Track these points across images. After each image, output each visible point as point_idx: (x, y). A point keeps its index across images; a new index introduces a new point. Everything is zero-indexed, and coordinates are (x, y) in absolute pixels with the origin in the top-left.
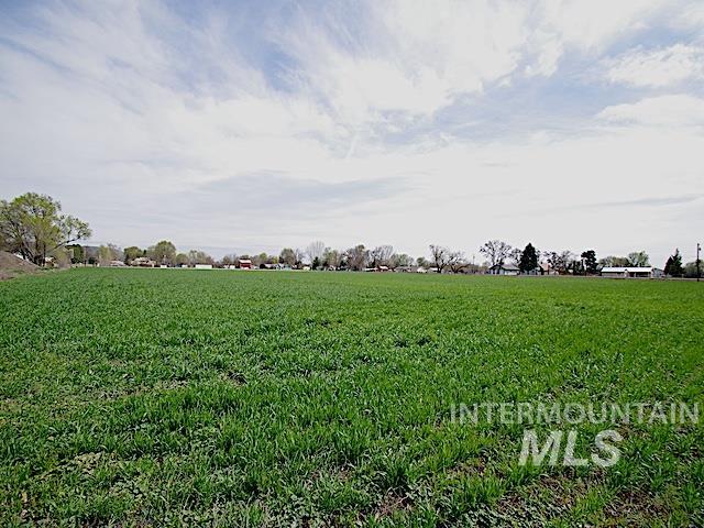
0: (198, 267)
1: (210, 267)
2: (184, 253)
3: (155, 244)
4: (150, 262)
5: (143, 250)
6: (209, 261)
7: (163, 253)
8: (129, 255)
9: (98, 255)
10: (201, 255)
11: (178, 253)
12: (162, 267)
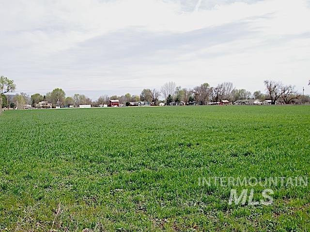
0: (81, 106)
1: (89, 106)
2: (70, 96)
3: (51, 91)
4: (49, 105)
5: (43, 95)
6: (88, 102)
7: (57, 97)
8: (35, 100)
9: (15, 101)
10: (82, 97)
11: (66, 97)
12: (57, 108)
